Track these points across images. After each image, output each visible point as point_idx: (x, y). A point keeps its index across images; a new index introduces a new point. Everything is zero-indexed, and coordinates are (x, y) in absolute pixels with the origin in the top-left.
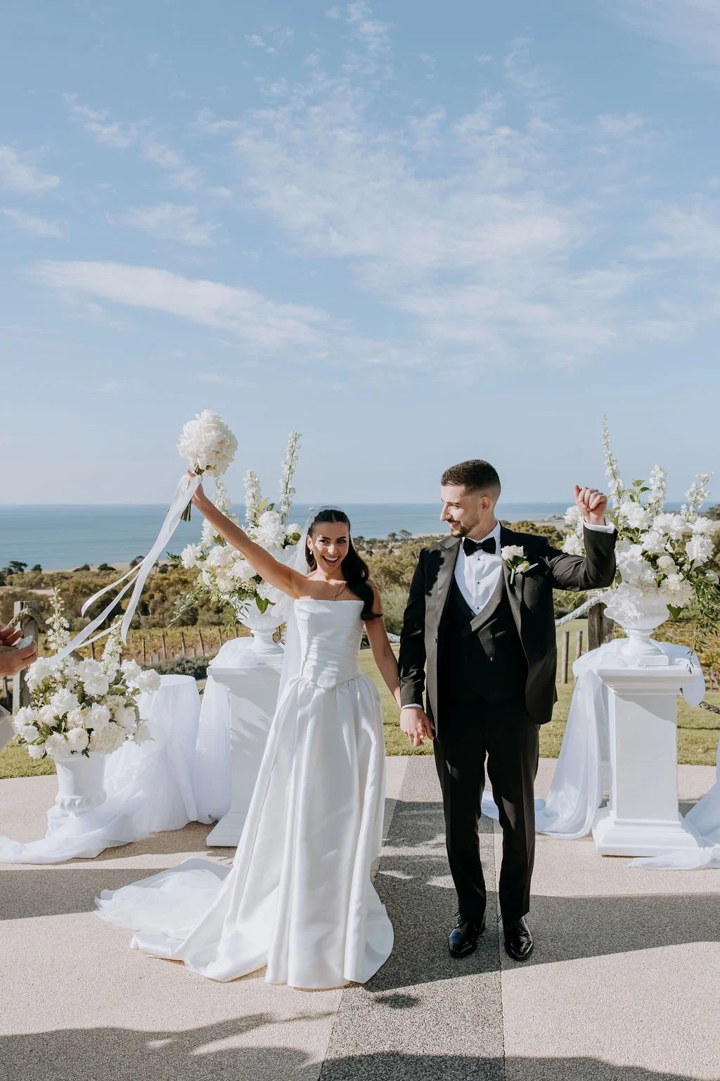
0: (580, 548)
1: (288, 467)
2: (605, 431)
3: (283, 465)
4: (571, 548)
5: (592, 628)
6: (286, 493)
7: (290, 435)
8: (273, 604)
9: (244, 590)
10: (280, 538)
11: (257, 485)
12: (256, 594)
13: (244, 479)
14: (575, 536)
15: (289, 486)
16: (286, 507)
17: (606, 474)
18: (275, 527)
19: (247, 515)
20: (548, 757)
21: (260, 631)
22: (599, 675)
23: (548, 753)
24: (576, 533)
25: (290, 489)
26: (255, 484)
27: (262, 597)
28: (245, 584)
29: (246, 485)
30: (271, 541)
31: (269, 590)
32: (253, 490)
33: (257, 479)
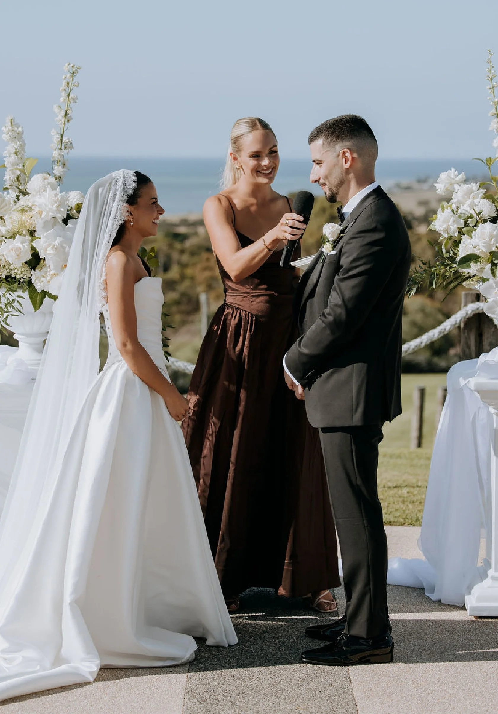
0: (455, 226)
1: (63, 113)
2: (490, 71)
3: (56, 109)
4: (444, 226)
5: (467, 351)
6: (61, 149)
7: (66, 68)
8: (55, 298)
9: (15, 278)
10: (62, 210)
11: (21, 138)
12: (30, 283)
13: (3, 129)
14: (449, 210)
15: (64, 139)
16: (61, 168)
17: (490, 129)
18: (56, 195)
19: (7, 178)
20: (402, 524)
21: (28, 335)
22: (475, 390)
23: (402, 520)
24: (451, 206)
25: (66, 143)
26: (19, 136)
27: (39, 287)
28: (16, 271)
29: (5, 137)
30: (50, 214)
31: (49, 278)
32: (17, 145)
33: (20, 129)
